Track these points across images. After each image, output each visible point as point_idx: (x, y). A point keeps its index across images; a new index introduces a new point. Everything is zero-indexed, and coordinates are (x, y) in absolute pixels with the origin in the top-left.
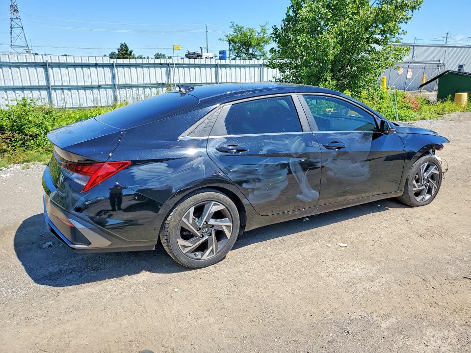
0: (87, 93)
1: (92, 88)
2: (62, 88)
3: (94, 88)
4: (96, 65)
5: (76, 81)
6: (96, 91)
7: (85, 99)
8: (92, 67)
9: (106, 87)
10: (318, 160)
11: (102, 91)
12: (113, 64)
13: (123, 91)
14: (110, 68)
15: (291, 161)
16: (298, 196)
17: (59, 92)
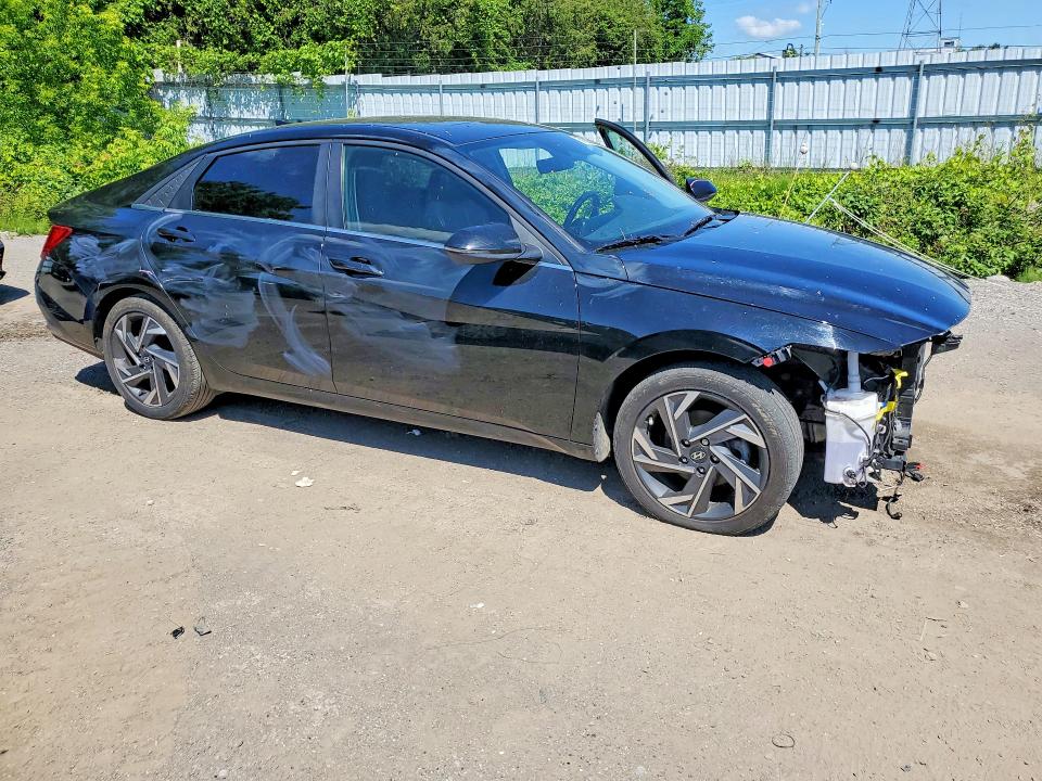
0: (845, 137)
1: (857, 125)
2: (795, 126)
3: (862, 127)
4: (879, 72)
5: (841, 111)
6: (865, 133)
7: (838, 150)
8: (867, 77)
9: (890, 125)
10: (317, 290)
11: (881, 133)
12: (919, 66)
13: (930, 132)
14: (910, 79)
15: (261, 276)
16: (286, 355)
17: (787, 133)
